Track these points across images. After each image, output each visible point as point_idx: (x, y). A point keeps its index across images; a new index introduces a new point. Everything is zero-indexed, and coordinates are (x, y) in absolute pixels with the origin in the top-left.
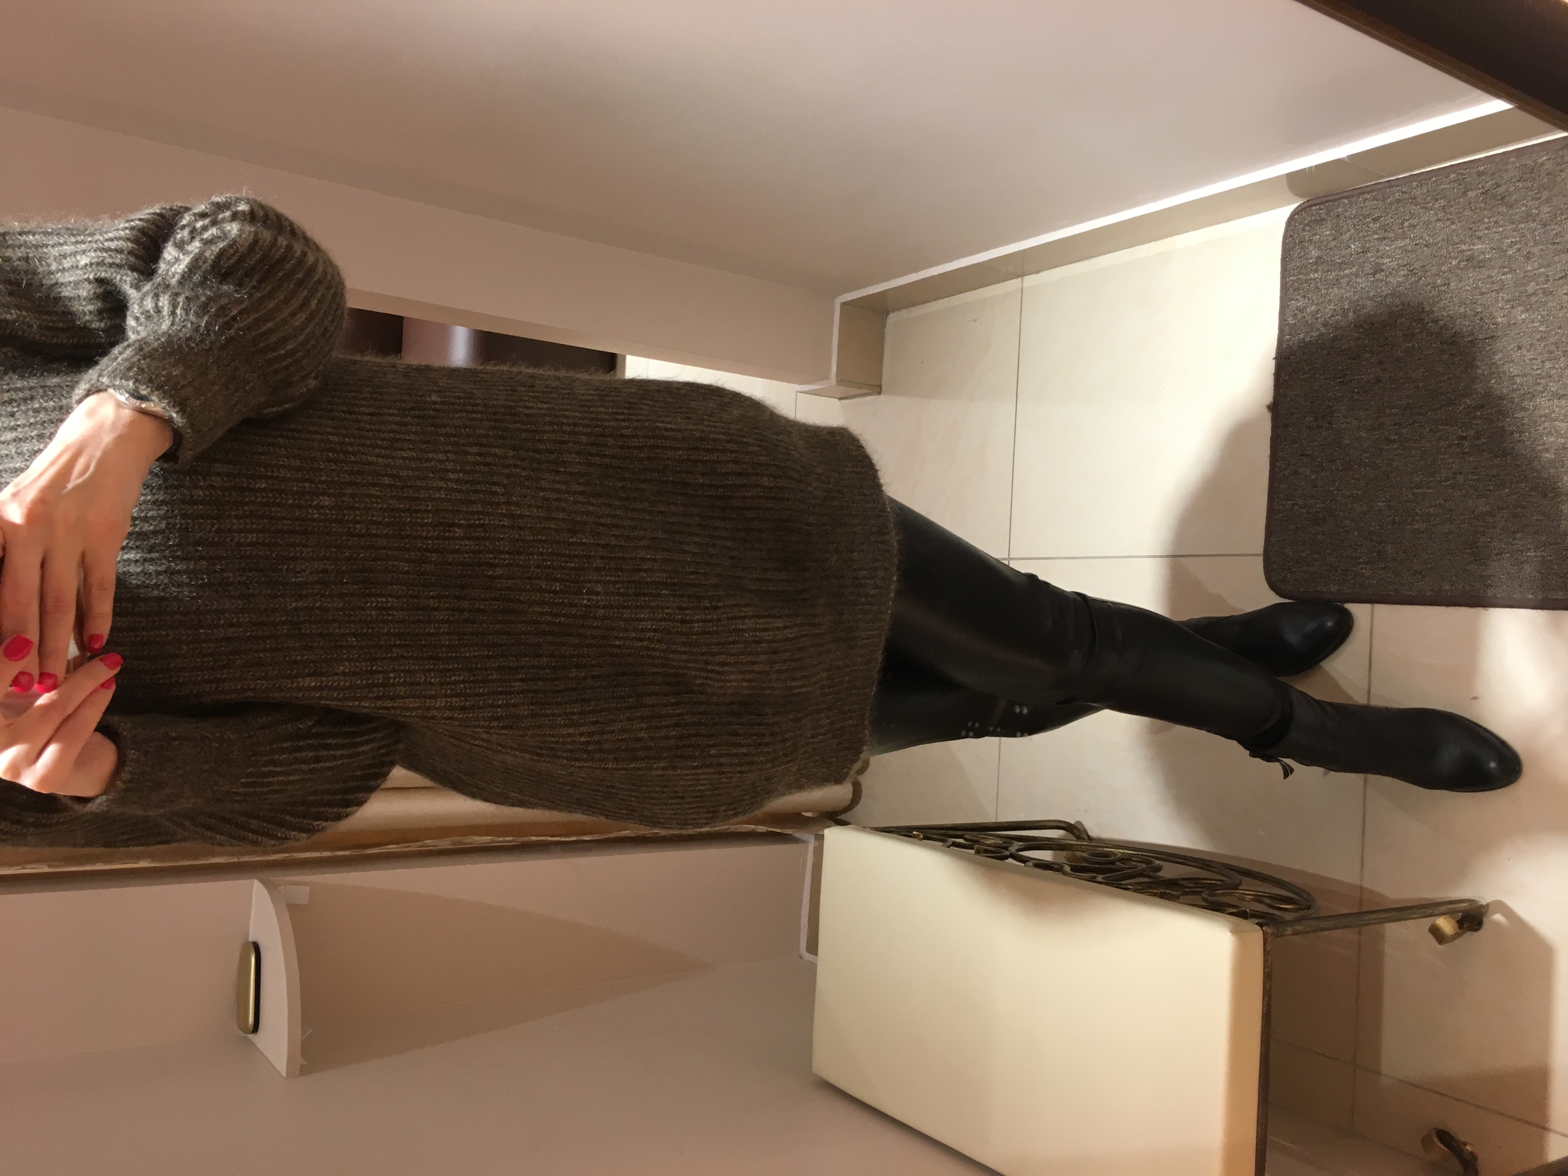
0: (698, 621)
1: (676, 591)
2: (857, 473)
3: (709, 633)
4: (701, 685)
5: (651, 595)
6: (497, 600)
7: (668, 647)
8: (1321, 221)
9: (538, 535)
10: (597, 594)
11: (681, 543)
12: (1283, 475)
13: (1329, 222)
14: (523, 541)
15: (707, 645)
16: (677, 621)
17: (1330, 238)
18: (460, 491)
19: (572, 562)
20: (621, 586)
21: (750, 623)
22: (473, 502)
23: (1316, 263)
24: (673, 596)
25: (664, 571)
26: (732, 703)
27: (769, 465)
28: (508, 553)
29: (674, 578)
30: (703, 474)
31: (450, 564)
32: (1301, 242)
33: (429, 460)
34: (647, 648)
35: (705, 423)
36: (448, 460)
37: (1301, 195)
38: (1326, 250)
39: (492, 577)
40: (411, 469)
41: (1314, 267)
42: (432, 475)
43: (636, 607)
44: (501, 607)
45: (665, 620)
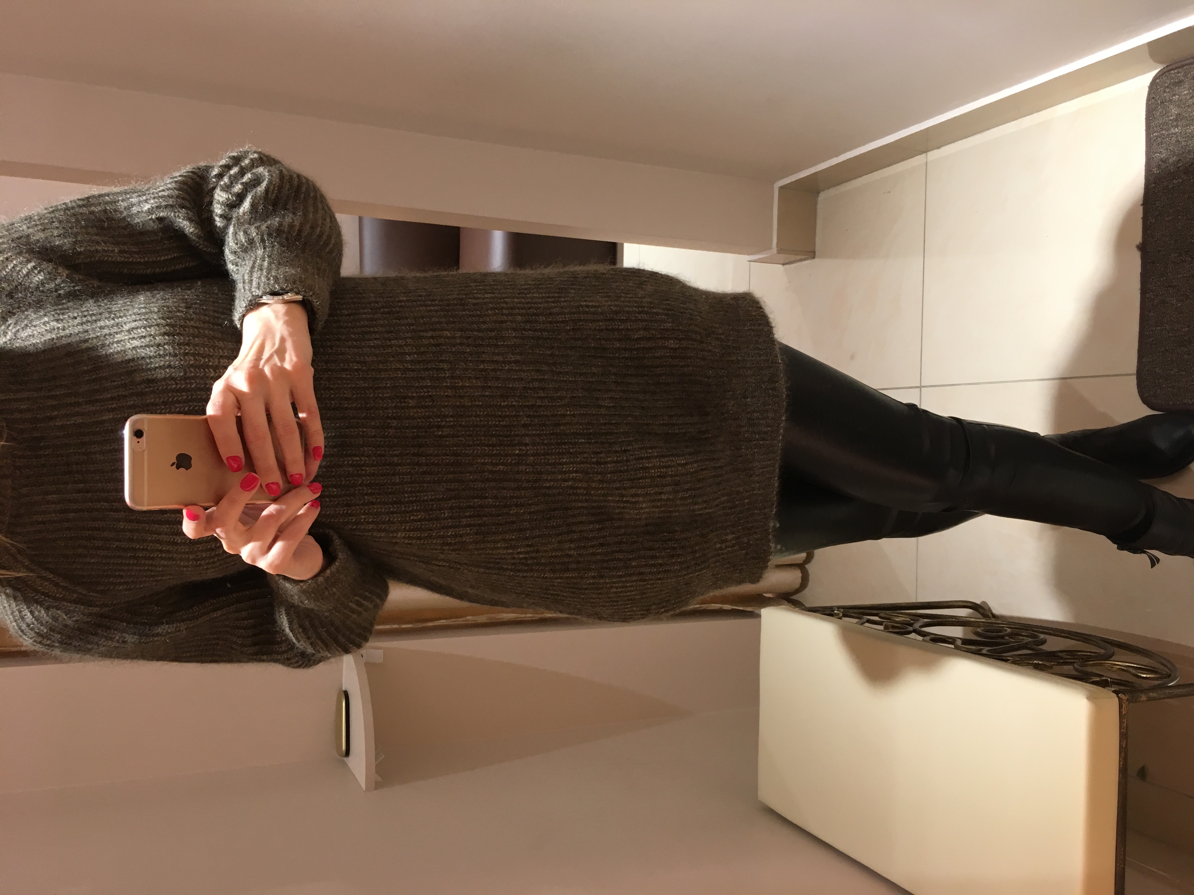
0: (610, 462)
1: (591, 439)
2: (753, 331)
3: (620, 471)
4: (619, 514)
5: (570, 443)
6: (448, 455)
7: (589, 485)
8: (1180, 83)
9: (475, 401)
10: (526, 445)
11: (598, 399)
12: (1153, 305)
13: (1187, 83)
14: (463, 406)
15: (620, 481)
16: (593, 463)
17: (1188, 97)
18: (413, 370)
19: (503, 421)
20: (545, 438)
21: (656, 462)
22: (423, 379)
23: (1176, 120)
24: (588, 443)
25: (581, 424)
26: (647, 525)
27: (673, 330)
28: (451, 416)
29: (590, 429)
30: (619, 340)
31: (407, 428)
32: (1162, 103)
33: (391, 346)
34: (571, 487)
35: (622, 299)
36: (406, 345)
37: (1161, 63)
38: (1185, 108)
39: (441, 436)
40: (376, 355)
41: (1175, 123)
42: (392, 359)
43: (559, 454)
44: (452, 461)
45: (583, 463)
